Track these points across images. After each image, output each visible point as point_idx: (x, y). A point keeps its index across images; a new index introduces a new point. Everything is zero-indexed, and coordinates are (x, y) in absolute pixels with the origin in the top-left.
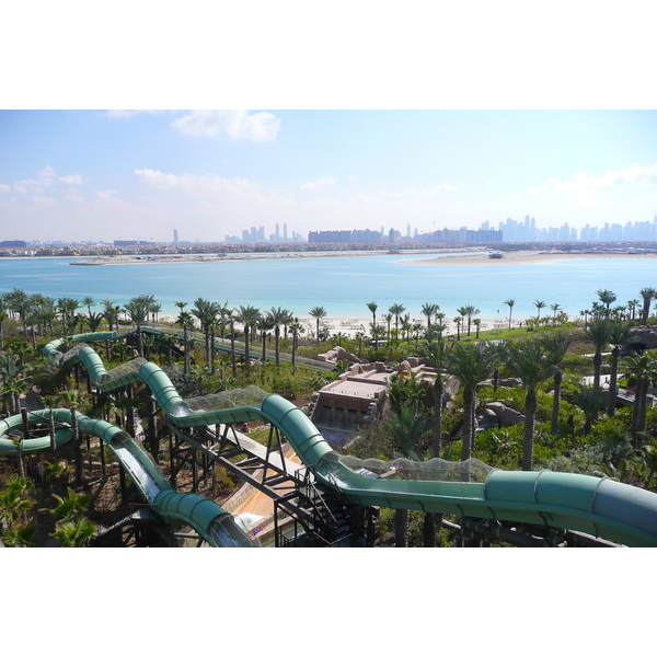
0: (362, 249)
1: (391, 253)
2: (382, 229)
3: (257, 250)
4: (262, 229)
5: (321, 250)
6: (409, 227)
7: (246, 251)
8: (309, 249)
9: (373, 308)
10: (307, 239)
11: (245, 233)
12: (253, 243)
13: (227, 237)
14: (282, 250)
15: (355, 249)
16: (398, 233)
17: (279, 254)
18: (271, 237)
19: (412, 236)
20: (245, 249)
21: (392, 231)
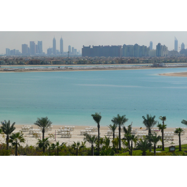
0: (129, 63)
1: (155, 66)
2: (151, 44)
3: (32, 62)
4: (40, 43)
5: (91, 63)
6: (176, 42)
7: (21, 64)
8: (80, 62)
9: (97, 118)
10: (81, 53)
11: (24, 46)
12: (31, 56)
13: (7, 50)
14: (55, 63)
15: (122, 62)
16: (165, 48)
17: (50, 67)
18: (49, 50)
19: (179, 51)
20: (20, 61)
21: (159, 46)
